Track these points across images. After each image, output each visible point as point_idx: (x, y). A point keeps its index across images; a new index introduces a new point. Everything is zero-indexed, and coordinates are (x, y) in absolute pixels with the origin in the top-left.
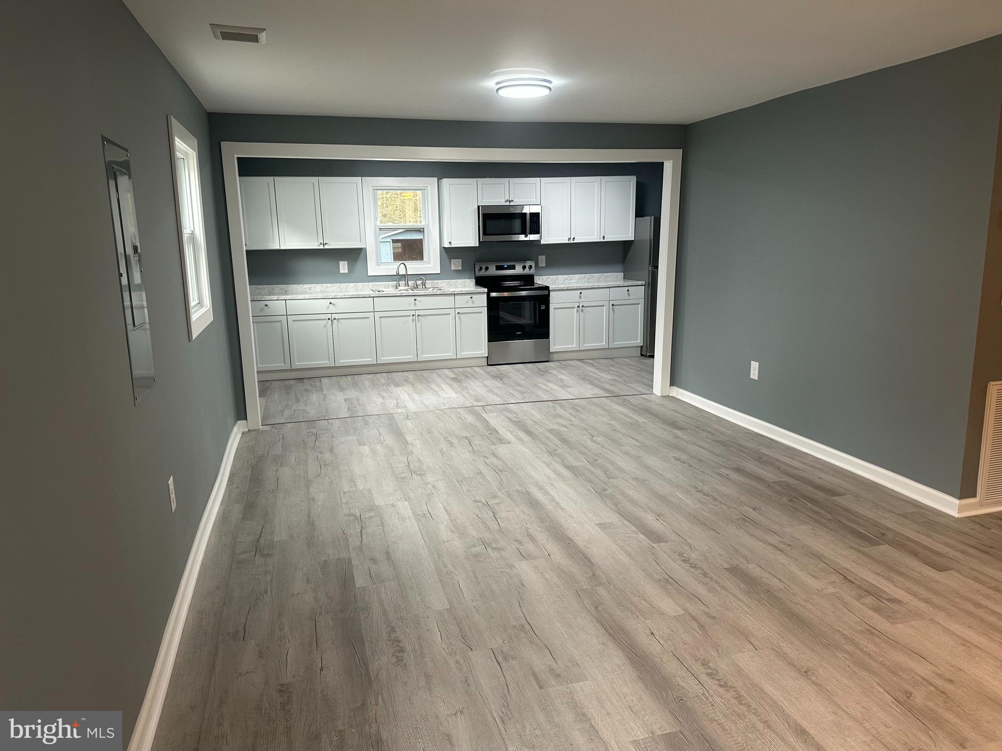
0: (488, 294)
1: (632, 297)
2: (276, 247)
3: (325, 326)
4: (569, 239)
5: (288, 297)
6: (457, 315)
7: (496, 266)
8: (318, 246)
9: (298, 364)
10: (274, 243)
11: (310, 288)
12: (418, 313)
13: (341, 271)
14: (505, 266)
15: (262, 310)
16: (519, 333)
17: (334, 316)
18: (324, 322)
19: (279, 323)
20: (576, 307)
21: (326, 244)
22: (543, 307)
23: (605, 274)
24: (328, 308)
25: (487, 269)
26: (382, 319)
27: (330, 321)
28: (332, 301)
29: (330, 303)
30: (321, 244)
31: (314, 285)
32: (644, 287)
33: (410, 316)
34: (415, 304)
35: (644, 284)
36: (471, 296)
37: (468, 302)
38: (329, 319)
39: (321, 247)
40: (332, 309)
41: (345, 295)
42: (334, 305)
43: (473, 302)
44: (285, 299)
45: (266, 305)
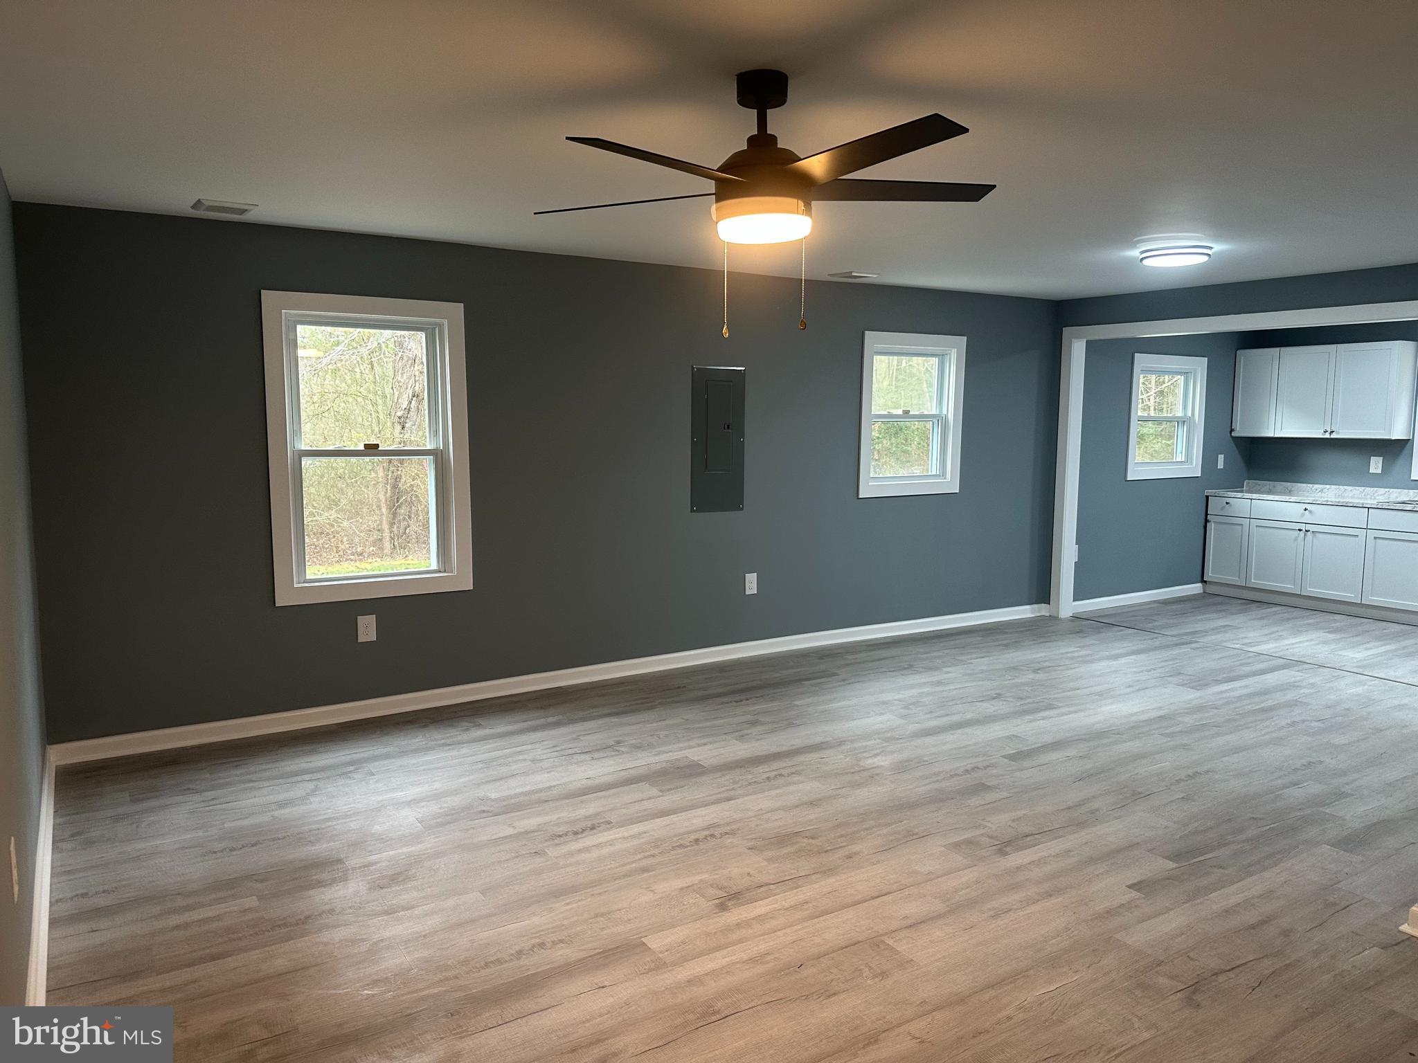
2: (1270, 434)
3: (1296, 539)
8: (1323, 434)
9: (1254, 581)
10: (1268, 429)
11: (1322, 490)
13: (1372, 471)
15: (1223, 508)
17: (1309, 527)
18: (1295, 533)
19: (1240, 527)
21: (1334, 432)
24: (1303, 515)
26: (1377, 540)
27: (1302, 533)
28: (1308, 506)
29: (1306, 510)
30: (1326, 432)
31: (1328, 486)
38: (1301, 530)
39: (1327, 436)
40: (1307, 518)
41: (1327, 501)
42: (1310, 512)
44: (1251, 498)
45: (1227, 503)
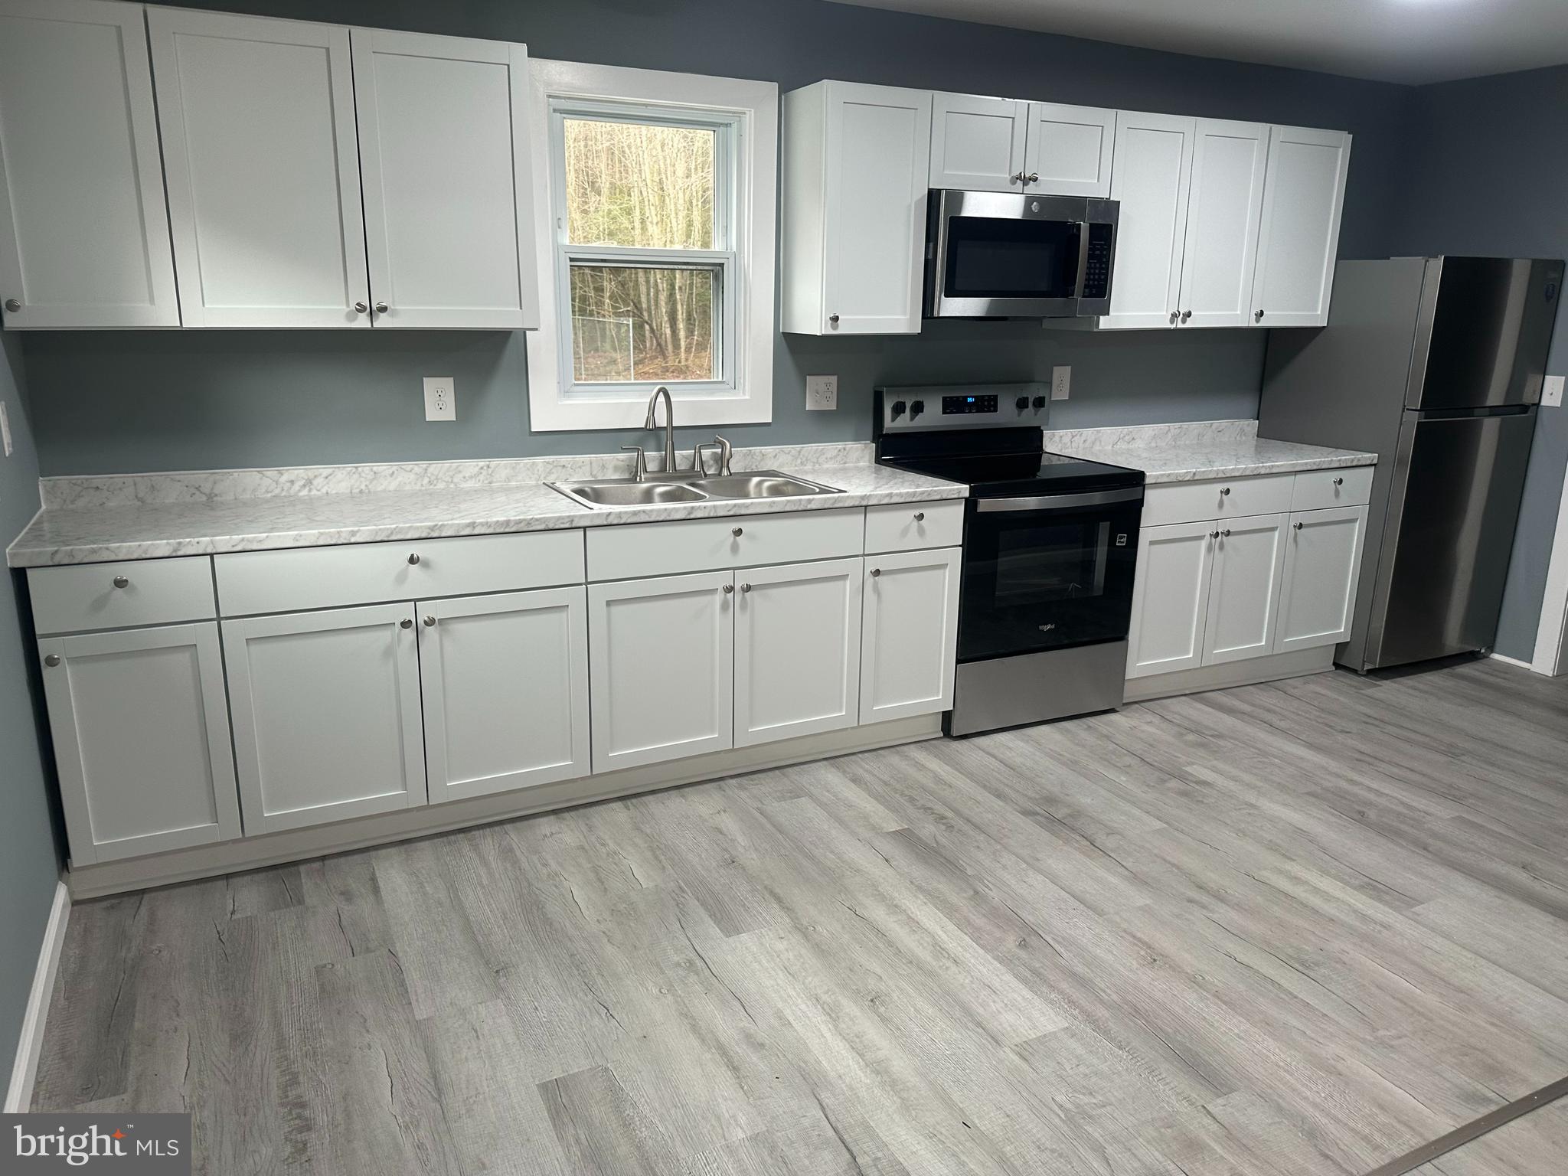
0: (970, 505)
1: (1344, 499)
2: (164, 317)
3: (389, 652)
4: (1174, 316)
5: (223, 542)
6: (870, 580)
7: (944, 399)
8: (350, 317)
10: (152, 300)
12: (742, 579)
13: (432, 414)
14: (970, 400)
15: (99, 604)
16: (1049, 627)
17: (426, 611)
18: (386, 636)
19: (185, 657)
20: (1208, 537)
21: (383, 309)
22: (1122, 541)
23: (1216, 423)
24: (401, 578)
25: (918, 408)
26: (615, 609)
27: (409, 634)
28: (416, 549)
29: (412, 560)
30: (361, 309)
32: (1372, 469)
33: (713, 591)
34: (735, 548)
35: (1375, 461)
36: (917, 513)
37: (905, 532)
38: (405, 624)
39: (362, 322)
40: (418, 582)
42: (426, 565)
43: (921, 532)
44: (209, 551)
45: (120, 583)
